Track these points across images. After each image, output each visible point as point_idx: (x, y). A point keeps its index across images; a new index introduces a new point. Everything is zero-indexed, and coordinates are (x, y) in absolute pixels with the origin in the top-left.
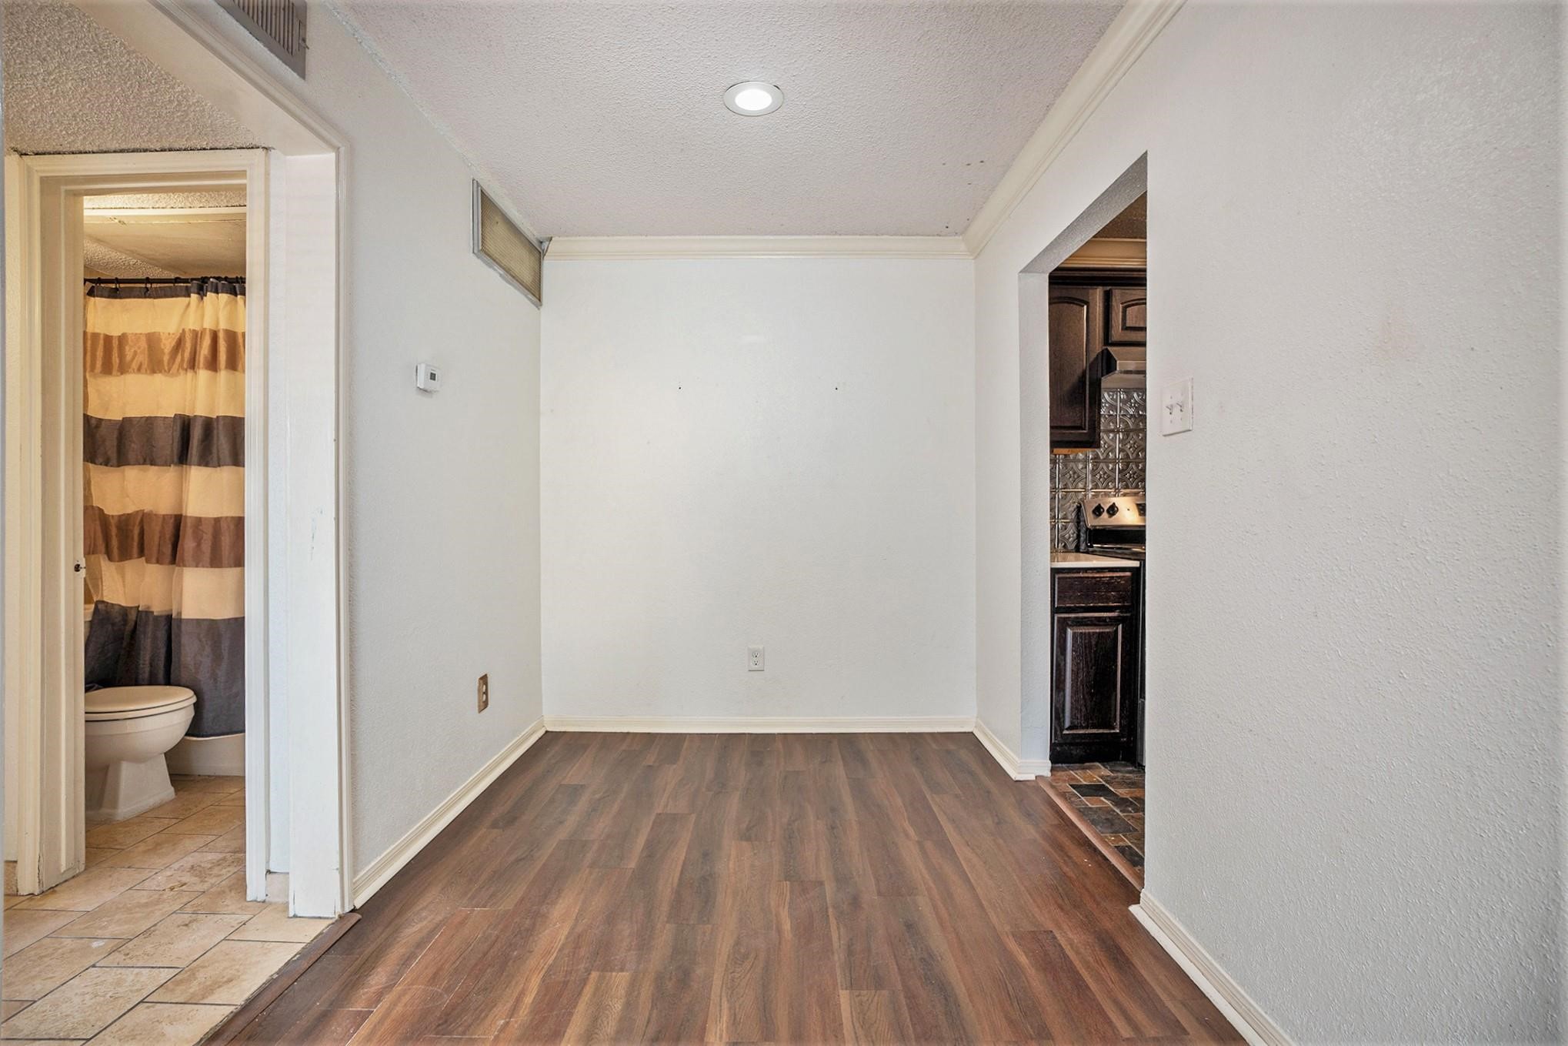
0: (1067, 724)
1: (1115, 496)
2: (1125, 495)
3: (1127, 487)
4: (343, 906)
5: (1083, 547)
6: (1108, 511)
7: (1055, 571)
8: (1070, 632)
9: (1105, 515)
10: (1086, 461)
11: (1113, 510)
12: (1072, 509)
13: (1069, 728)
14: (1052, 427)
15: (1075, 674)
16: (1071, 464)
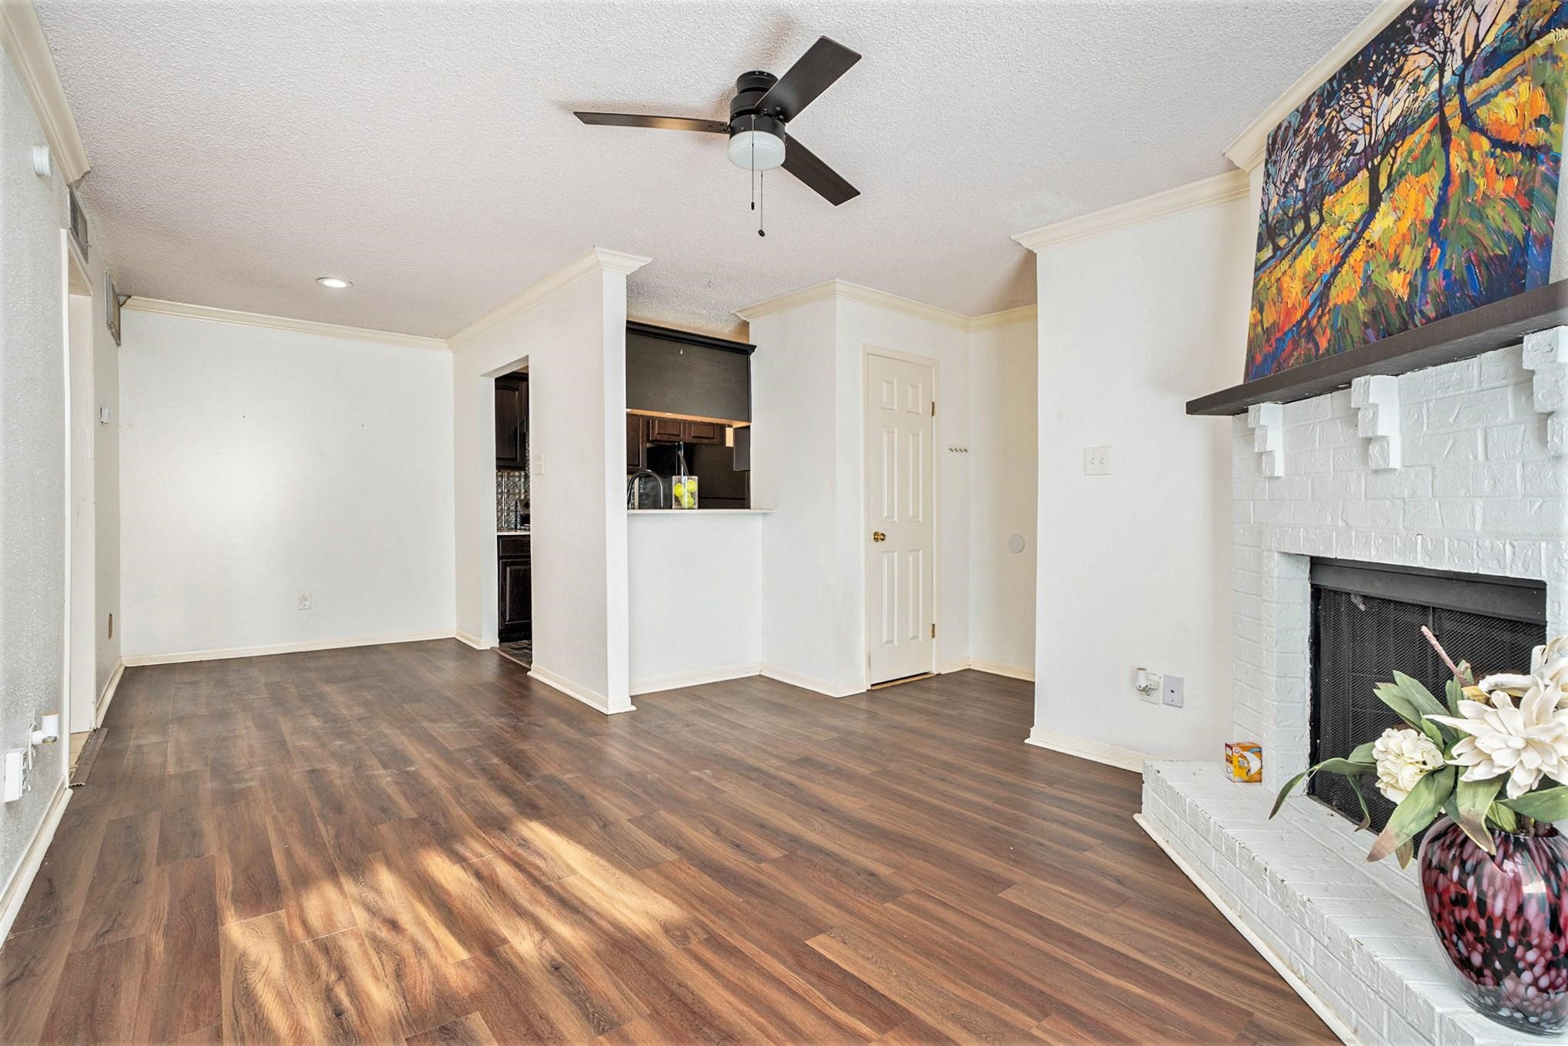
0: (508, 619)
4: (96, 724)
5: (519, 527)
7: (499, 537)
8: (508, 569)
10: (520, 477)
12: (512, 504)
13: (509, 621)
14: (497, 458)
15: (511, 592)
16: (511, 479)
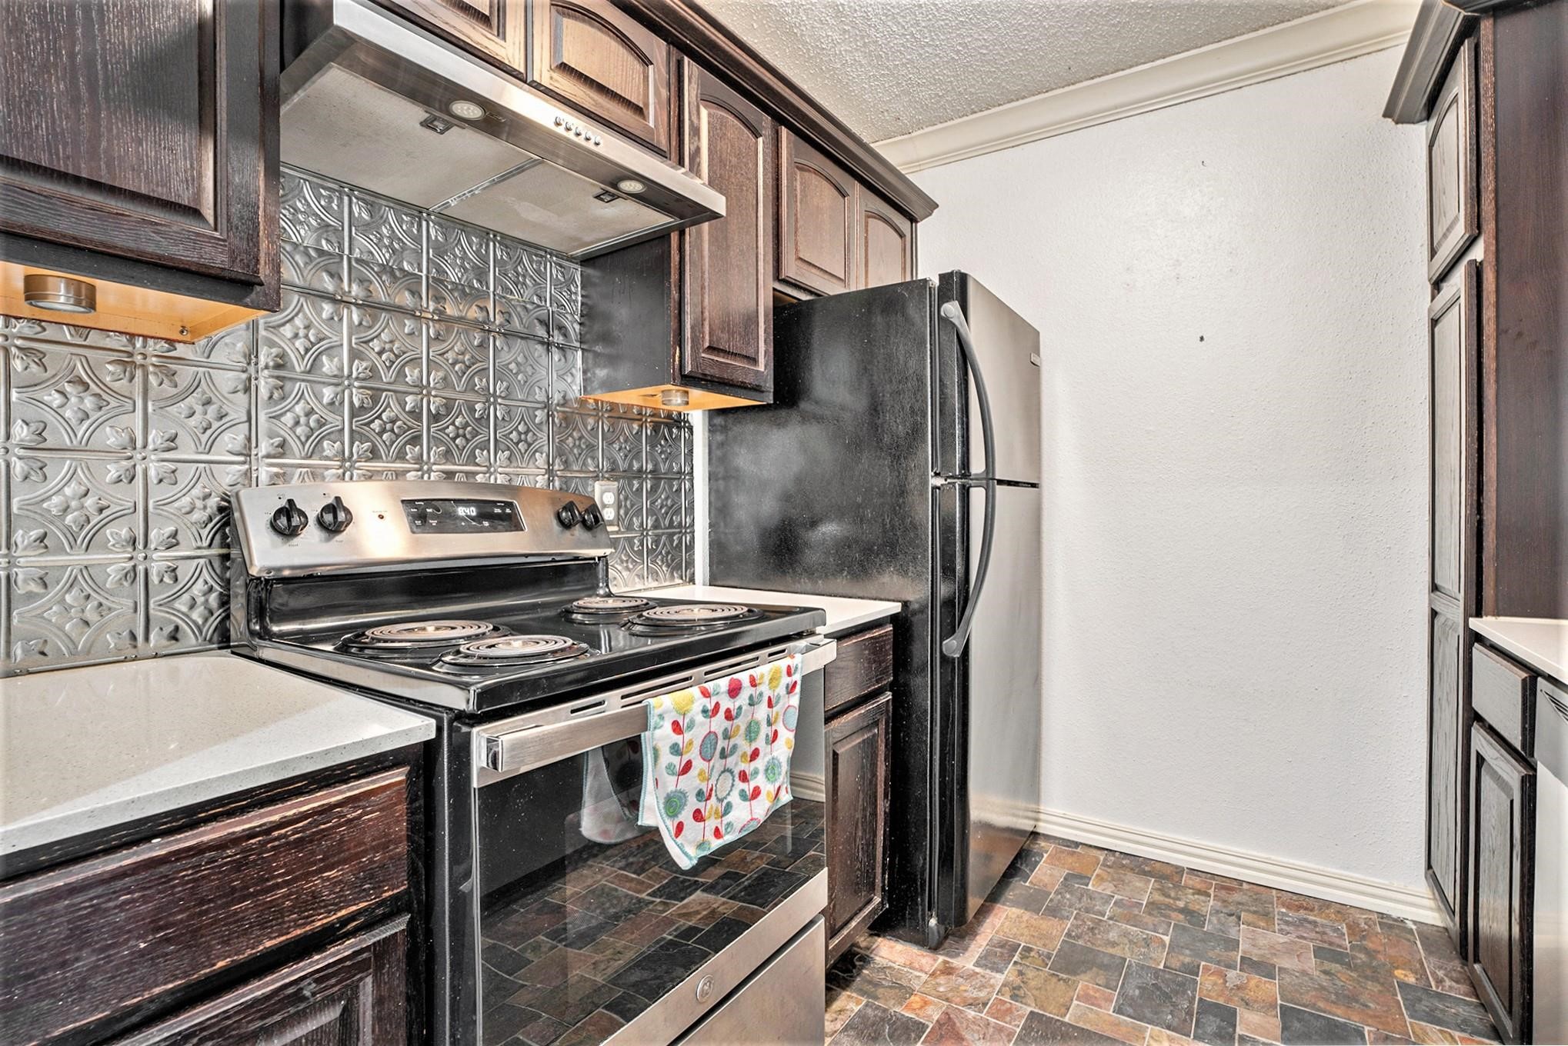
1: (342, 478)
2: (370, 476)
3: (374, 454)
6: (320, 522)
9: (311, 534)
11: (335, 517)
12: (199, 516)
